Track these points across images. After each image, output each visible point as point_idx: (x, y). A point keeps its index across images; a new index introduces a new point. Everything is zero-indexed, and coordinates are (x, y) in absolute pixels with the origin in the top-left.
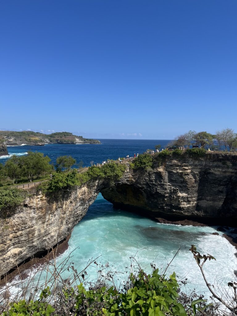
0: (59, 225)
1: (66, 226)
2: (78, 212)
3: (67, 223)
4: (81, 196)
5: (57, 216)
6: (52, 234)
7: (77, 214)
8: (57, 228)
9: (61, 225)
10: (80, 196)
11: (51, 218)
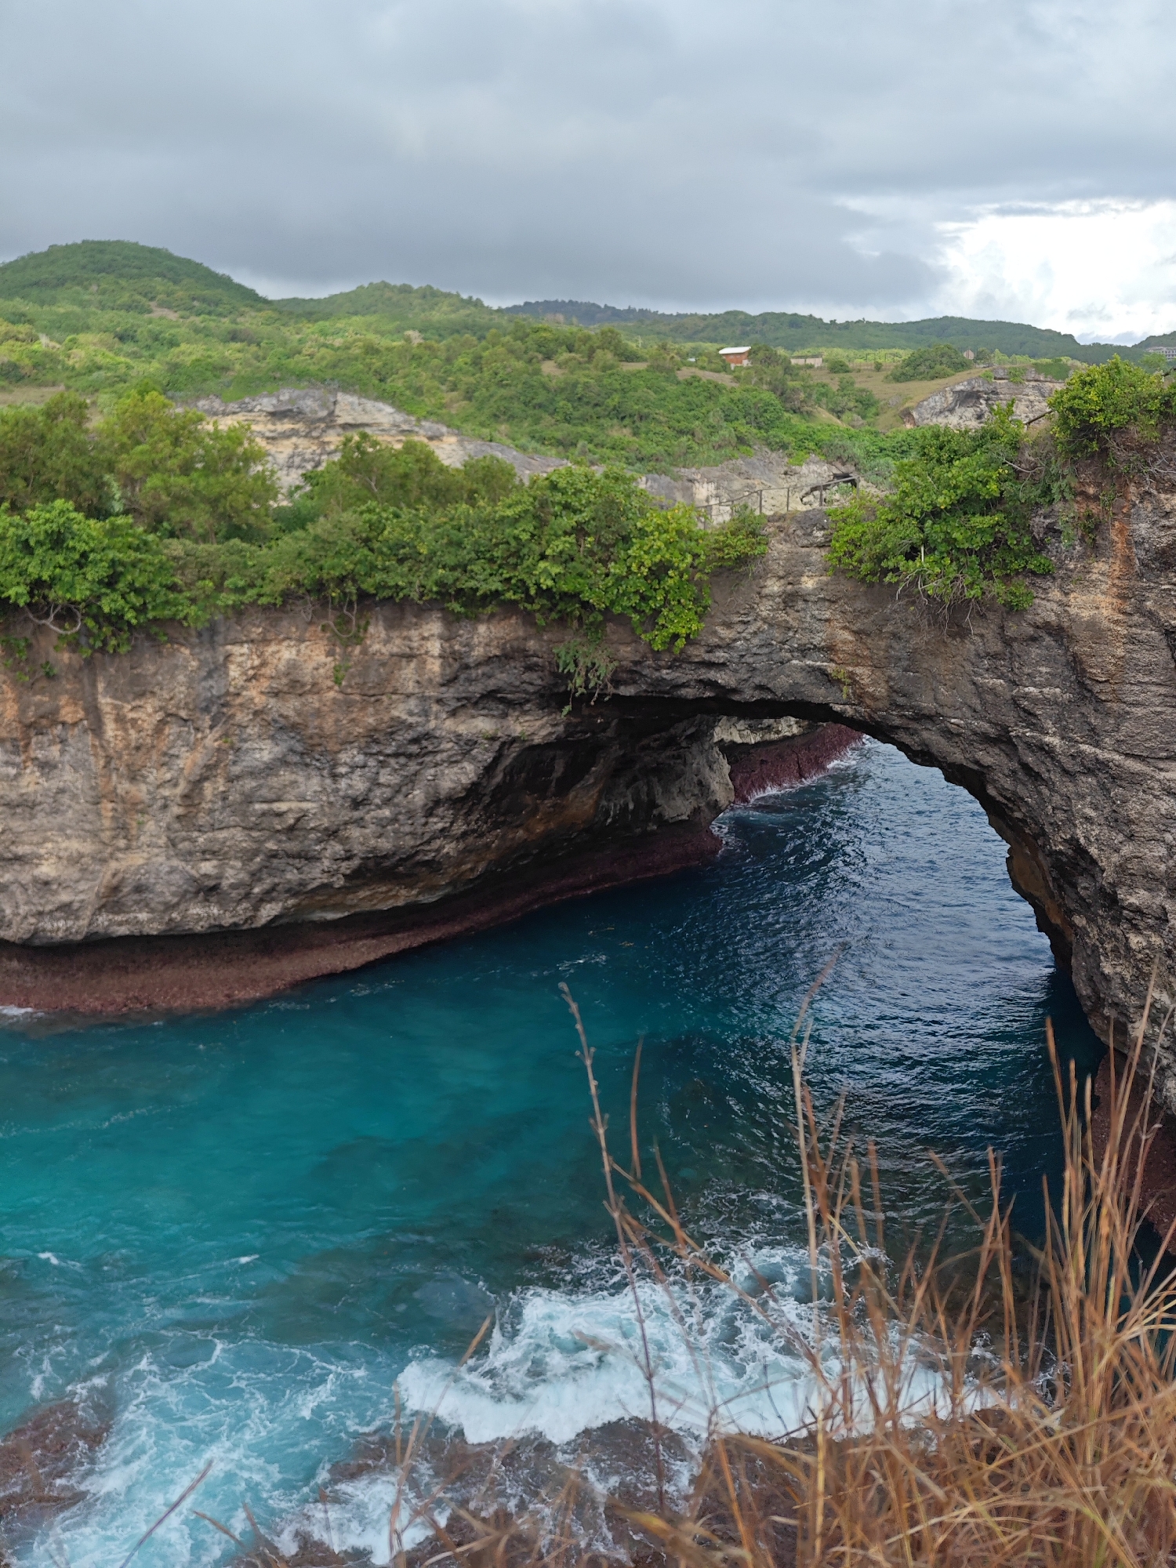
0: (106, 836)
1: (175, 862)
2: (282, 807)
3: (172, 843)
4: (272, 702)
5: (68, 777)
6: (46, 870)
7: (279, 815)
8: (87, 847)
9: (122, 843)
10: (260, 700)
11: (13, 771)
